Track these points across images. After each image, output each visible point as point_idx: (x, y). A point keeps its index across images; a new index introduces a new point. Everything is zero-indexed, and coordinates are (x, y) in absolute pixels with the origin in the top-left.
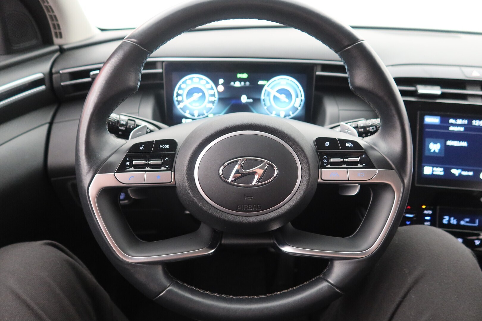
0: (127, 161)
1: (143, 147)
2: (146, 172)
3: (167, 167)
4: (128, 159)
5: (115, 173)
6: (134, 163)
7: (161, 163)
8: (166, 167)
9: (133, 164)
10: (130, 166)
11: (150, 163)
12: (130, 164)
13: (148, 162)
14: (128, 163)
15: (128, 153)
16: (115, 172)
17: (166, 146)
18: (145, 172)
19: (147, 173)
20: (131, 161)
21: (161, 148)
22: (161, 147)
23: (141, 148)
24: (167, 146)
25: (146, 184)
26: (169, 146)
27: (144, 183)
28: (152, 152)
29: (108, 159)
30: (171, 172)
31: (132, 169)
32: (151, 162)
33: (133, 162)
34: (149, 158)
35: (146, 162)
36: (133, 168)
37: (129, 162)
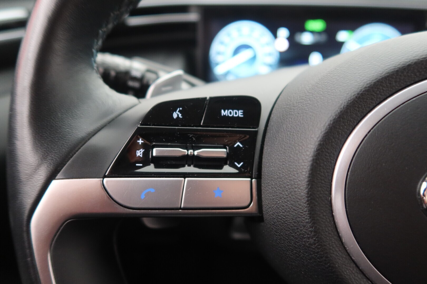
0: (139, 147)
1: (180, 111)
2: (187, 179)
3: (239, 166)
4: (140, 141)
5: (105, 180)
6: (155, 152)
7: (225, 156)
8: (236, 167)
9: (154, 154)
10: (146, 160)
11: (196, 153)
12: (146, 154)
13: (192, 151)
14: (139, 153)
15: (141, 124)
16: (105, 177)
17: (236, 113)
18: (183, 179)
19: (188, 181)
20: (148, 148)
21: (225, 116)
22: (223, 113)
23: (175, 116)
24: (240, 113)
25: (184, 209)
26: (244, 113)
27: (180, 208)
28: (201, 126)
29: (89, 139)
30: (249, 179)
31: (151, 168)
32: (198, 153)
33: (155, 150)
34: (194, 142)
35: (186, 151)
36: (152, 165)
37: (142, 151)
